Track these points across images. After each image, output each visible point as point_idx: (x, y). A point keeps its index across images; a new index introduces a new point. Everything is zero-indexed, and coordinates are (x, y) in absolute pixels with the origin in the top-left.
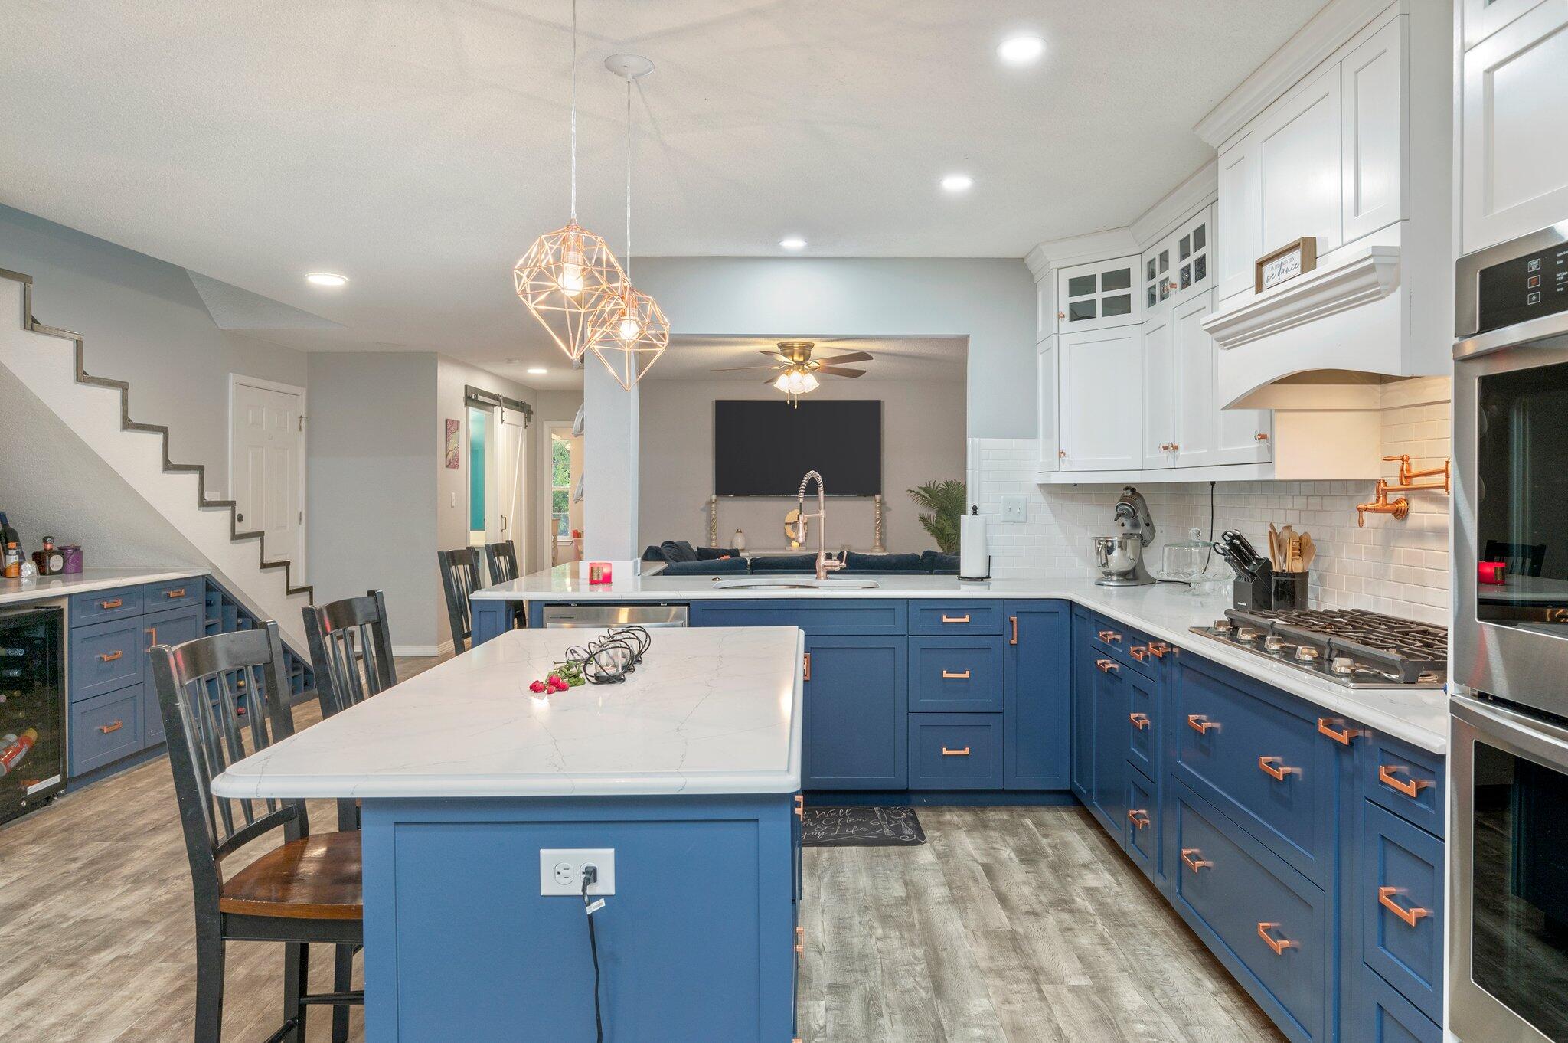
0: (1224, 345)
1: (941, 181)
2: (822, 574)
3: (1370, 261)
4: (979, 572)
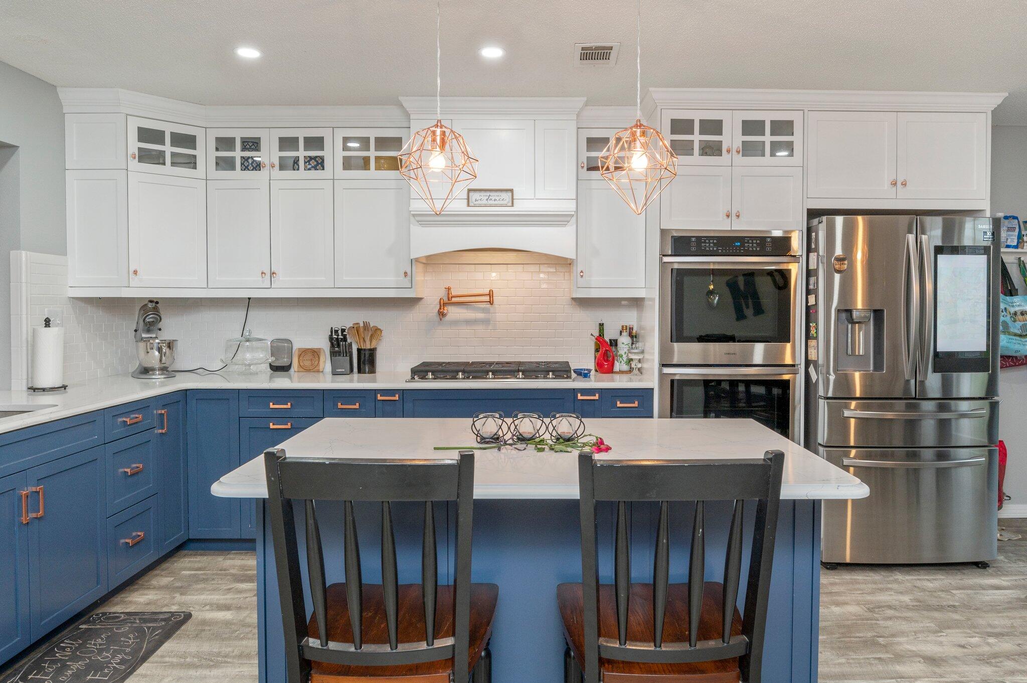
1: (232, 48)
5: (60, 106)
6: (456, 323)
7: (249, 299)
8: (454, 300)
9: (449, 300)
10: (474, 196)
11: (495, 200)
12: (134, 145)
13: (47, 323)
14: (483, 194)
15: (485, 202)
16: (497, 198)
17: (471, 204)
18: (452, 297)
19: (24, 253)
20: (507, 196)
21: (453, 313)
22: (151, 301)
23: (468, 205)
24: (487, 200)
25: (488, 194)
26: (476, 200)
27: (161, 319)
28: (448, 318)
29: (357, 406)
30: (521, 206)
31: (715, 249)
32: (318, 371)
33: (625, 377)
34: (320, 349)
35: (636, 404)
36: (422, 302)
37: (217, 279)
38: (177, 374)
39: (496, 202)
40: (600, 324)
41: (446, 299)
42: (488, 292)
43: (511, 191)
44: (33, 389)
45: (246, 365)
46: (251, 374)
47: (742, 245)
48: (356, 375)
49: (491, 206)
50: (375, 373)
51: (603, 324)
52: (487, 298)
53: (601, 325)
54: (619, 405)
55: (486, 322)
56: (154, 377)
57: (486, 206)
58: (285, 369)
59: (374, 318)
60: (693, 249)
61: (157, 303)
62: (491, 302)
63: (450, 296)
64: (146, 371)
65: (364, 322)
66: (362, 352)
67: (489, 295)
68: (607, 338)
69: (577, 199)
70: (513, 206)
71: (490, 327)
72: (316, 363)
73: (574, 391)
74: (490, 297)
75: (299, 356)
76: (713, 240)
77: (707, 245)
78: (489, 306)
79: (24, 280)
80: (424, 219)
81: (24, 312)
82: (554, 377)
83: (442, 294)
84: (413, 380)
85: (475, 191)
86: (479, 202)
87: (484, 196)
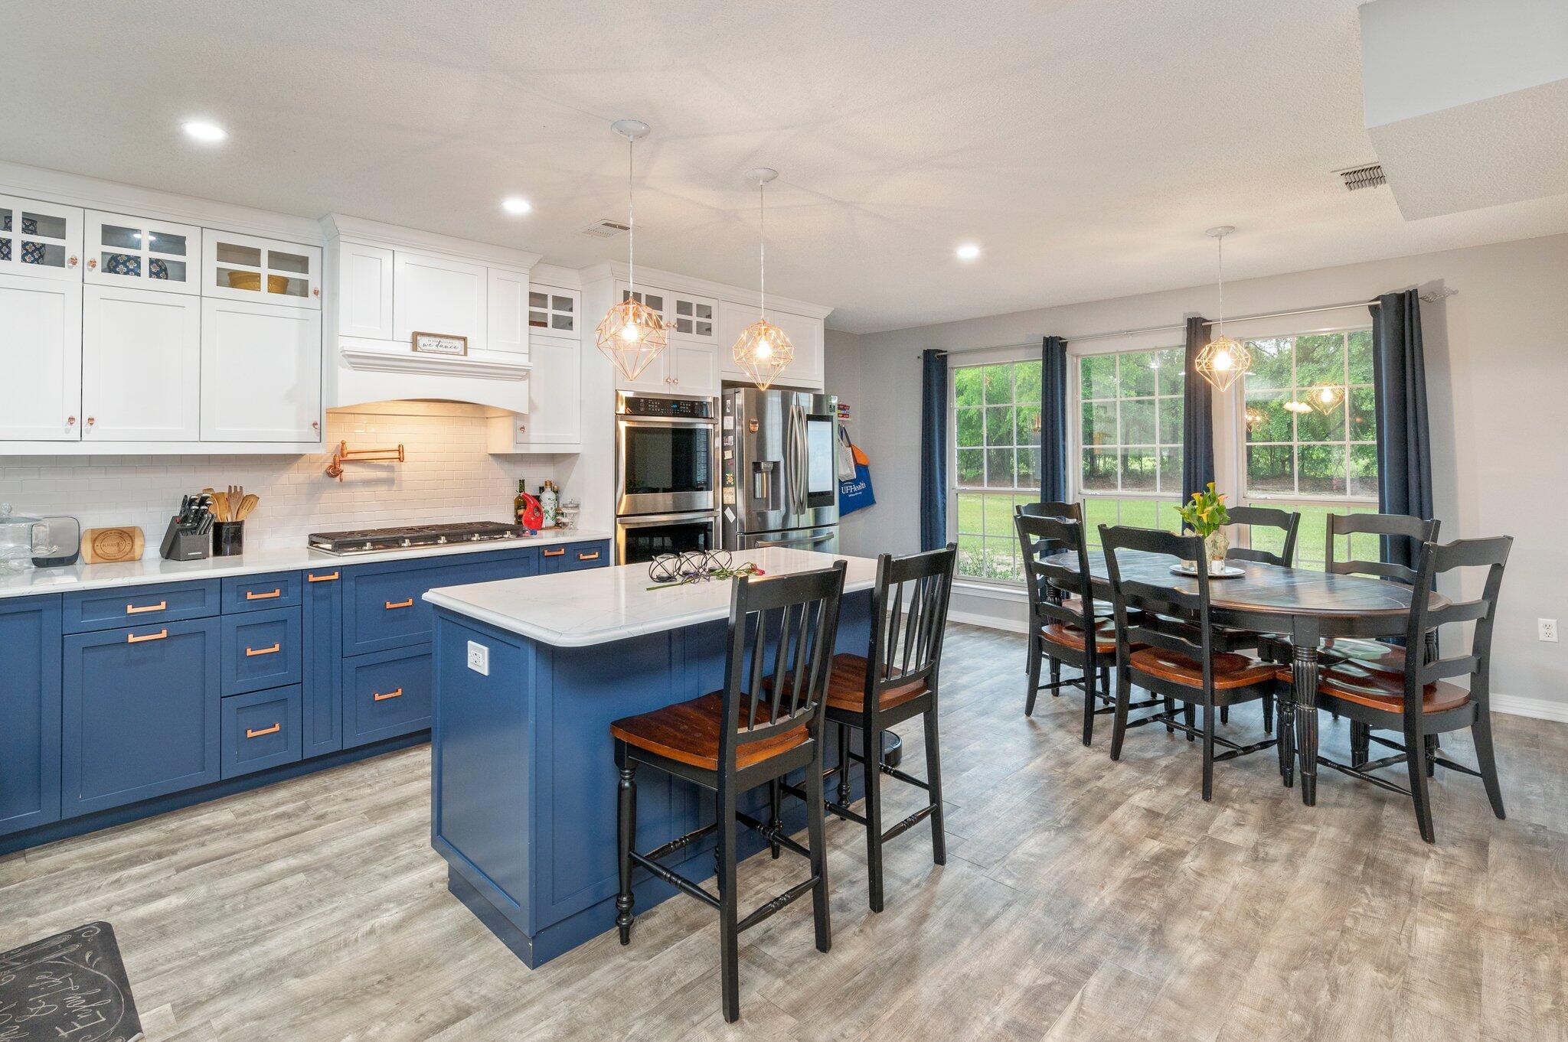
0: (354, 367)
1: (183, 123)
6: (351, 484)
8: (350, 457)
9: (343, 456)
10: (422, 340)
11: (446, 347)
14: (432, 339)
15: (435, 348)
16: (449, 346)
17: (418, 349)
18: (347, 453)
20: (460, 344)
23: (414, 350)
24: (437, 346)
25: (438, 340)
26: (424, 345)
28: (344, 478)
30: (474, 356)
32: (133, 560)
33: (551, 533)
34: (134, 528)
36: (303, 459)
39: (447, 350)
41: (339, 456)
42: (397, 448)
43: (465, 339)
47: (678, 408)
48: (211, 559)
49: (441, 353)
50: (241, 554)
52: (396, 455)
55: (389, 482)
57: (435, 352)
60: (642, 409)
62: (401, 459)
63: (345, 452)
65: (230, 487)
66: (224, 527)
67: (399, 450)
69: (530, 354)
70: (466, 354)
71: (395, 488)
72: (128, 548)
74: (400, 453)
75: (95, 540)
78: (396, 463)
80: (362, 362)
83: (334, 450)
85: (423, 334)
86: (428, 348)
87: (434, 341)
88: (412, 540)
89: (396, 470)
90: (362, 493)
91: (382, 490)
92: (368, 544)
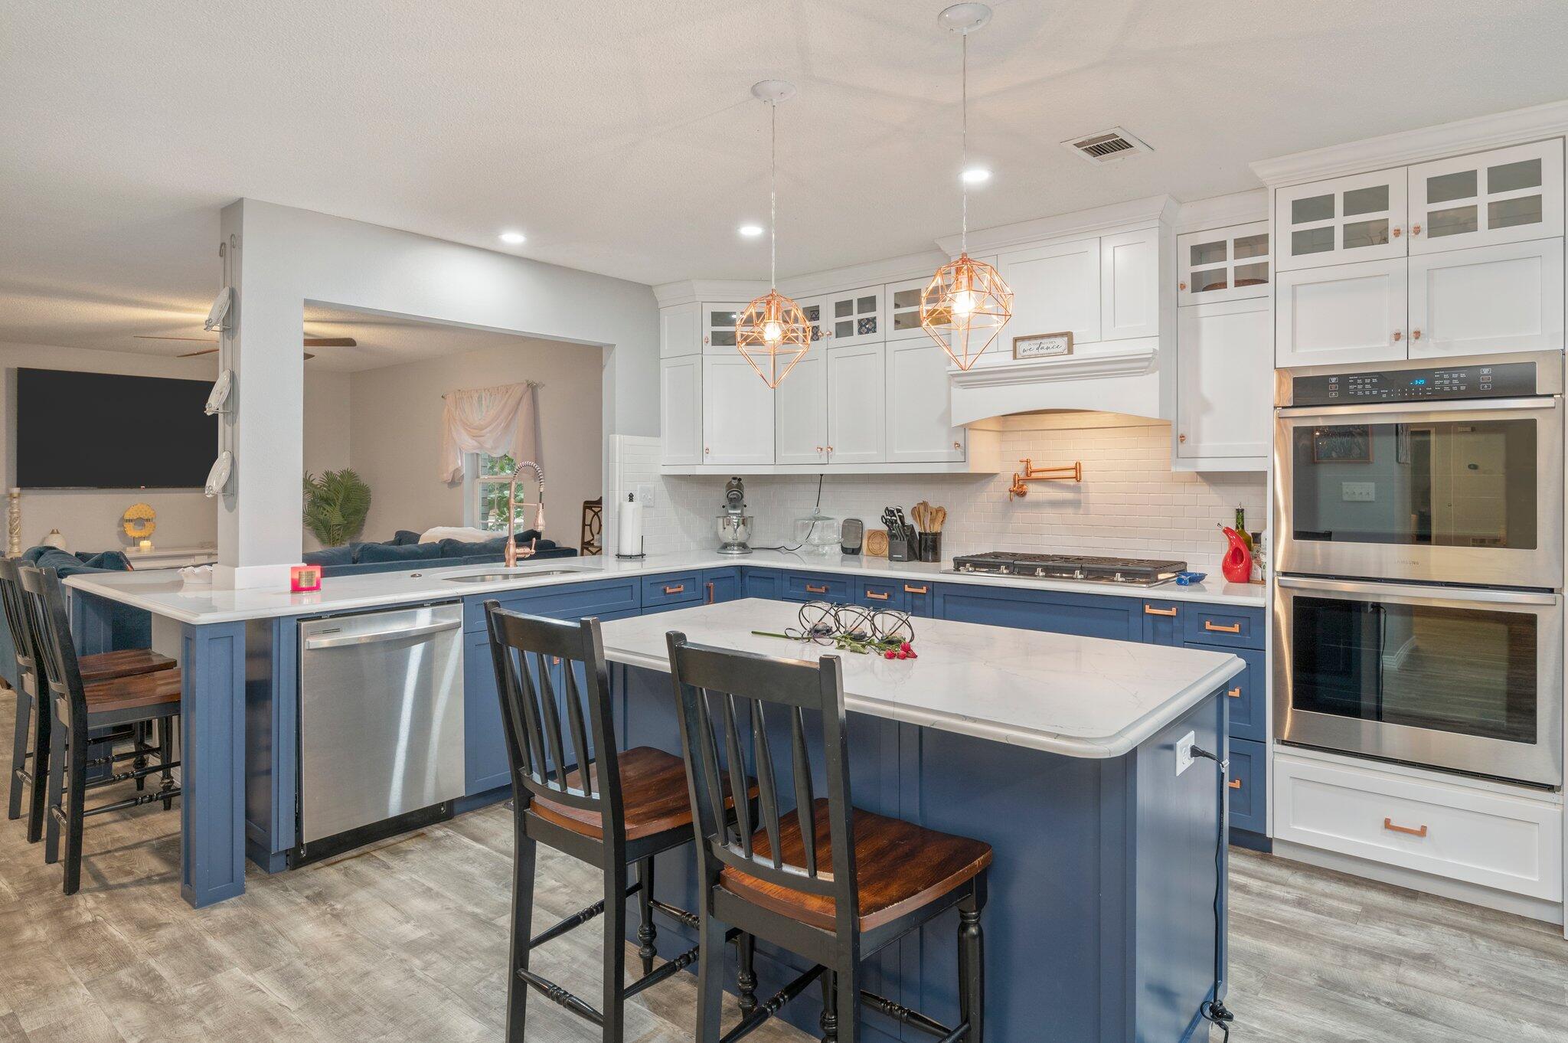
0: (962, 386)
1: (739, 228)
2: (512, 562)
3: (1150, 356)
4: (636, 551)
5: (657, 303)
6: (1037, 505)
7: (822, 475)
8: (1034, 475)
9: (1027, 475)
10: (1021, 345)
11: (1047, 348)
12: (708, 329)
13: (631, 498)
14: (1032, 342)
15: (1035, 352)
16: (1051, 346)
17: (1018, 356)
18: (1031, 472)
19: (617, 437)
20: (1062, 342)
21: (1034, 491)
22: (734, 478)
23: (1015, 357)
24: (1038, 349)
25: (1039, 341)
26: (1024, 351)
27: (742, 497)
28: (1028, 498)
29: (885, 597)
30: (1081, 353)
31: (1375, 392)
34: (880, 530)
35: (1236, 629)
36: (997, 478)
37: (783, 455)
38: (754, 551)
39: (1049, 351)
40: (1238, 510)
41: (1022, 476)
42: (1074, 466)
44: (619, 556)
45: (814, 546)
46: (819, 555)
49: (1043, 356)
50: (939, 561)
51: (1242, 510)
52: (1072, 473)
53: (1240, 512)
54: (1208, 626)
55: (1076, 504)
56: (730, 552)
57: (1036, 356)
58: (856, 551)
59: (934, 497)
61: (740, 480)
62: (1077, 478)
63: (1029, 471)
64: (726, 546)
67: (1076, 468)
68: (1249, 531)
69: (1161, 335)
70: (1070, 351)
71: (1081, 511)
73: (1143, 601)
74: (1077, 471)
75: (869, 538)
76: (1371, 379)
77: (1360, 387)
78: (1076, 483)
79: (617, 461)
81: (617, 488)
82: (1124, 580)
83: (1020, 470)
84: (957, 572)
85: (1023, 339)
86: (1028, 353)
87: (1034, 344)
88: (1046, 569)
89: (1082, 491)
90: (1050, 515)
91: (1069, 511)
92: (1003, 567)
